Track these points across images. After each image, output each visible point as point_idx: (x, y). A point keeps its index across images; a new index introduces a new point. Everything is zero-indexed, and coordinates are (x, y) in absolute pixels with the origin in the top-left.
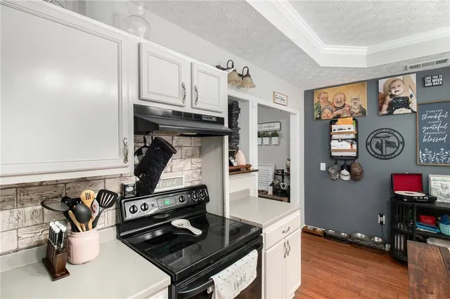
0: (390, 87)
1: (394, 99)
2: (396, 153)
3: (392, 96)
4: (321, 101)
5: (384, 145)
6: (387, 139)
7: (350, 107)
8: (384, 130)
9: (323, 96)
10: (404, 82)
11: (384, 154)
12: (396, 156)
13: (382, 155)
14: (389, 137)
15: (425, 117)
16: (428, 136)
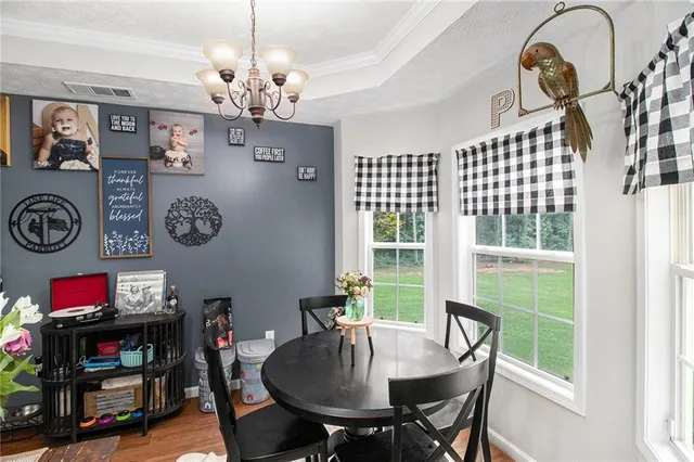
0: (53, 117)
1: (61, 142)
2: (67, 241)
3: (56, 135)
5: (45, 226)
6: (51, 214)
11: (46, 242)
12: (66, 246)
13: (42, 244)
14: (54, 210)
15: (112, 180)
16: (116, 210)
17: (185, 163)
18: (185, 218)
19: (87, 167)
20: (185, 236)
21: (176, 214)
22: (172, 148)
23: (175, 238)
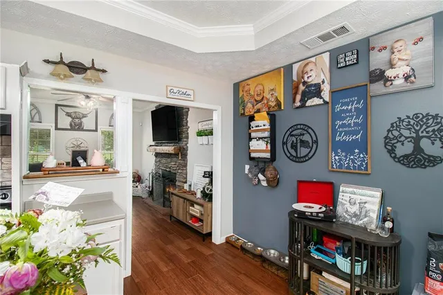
0: (303, 72)
1: (306, 87)
2: (310, 155)
3: (305, 83)
4: (245, 94)
5: (299, 145)
6: (301, 137)
7: (268, 100)
8: (299, 127)
9: (246, 89)
10: (316, 65)
11: (299, 156)
12: (310, 159)
13: (297, 157)
14: (303, 135)
15: (338, 108)
16: (341, 133)
17: (407, 78)
18: (406, 138)
19: (321, 101)
20: (406, 156)
21: (396, 133)
22: (392, 66)
23: (394, 158)
